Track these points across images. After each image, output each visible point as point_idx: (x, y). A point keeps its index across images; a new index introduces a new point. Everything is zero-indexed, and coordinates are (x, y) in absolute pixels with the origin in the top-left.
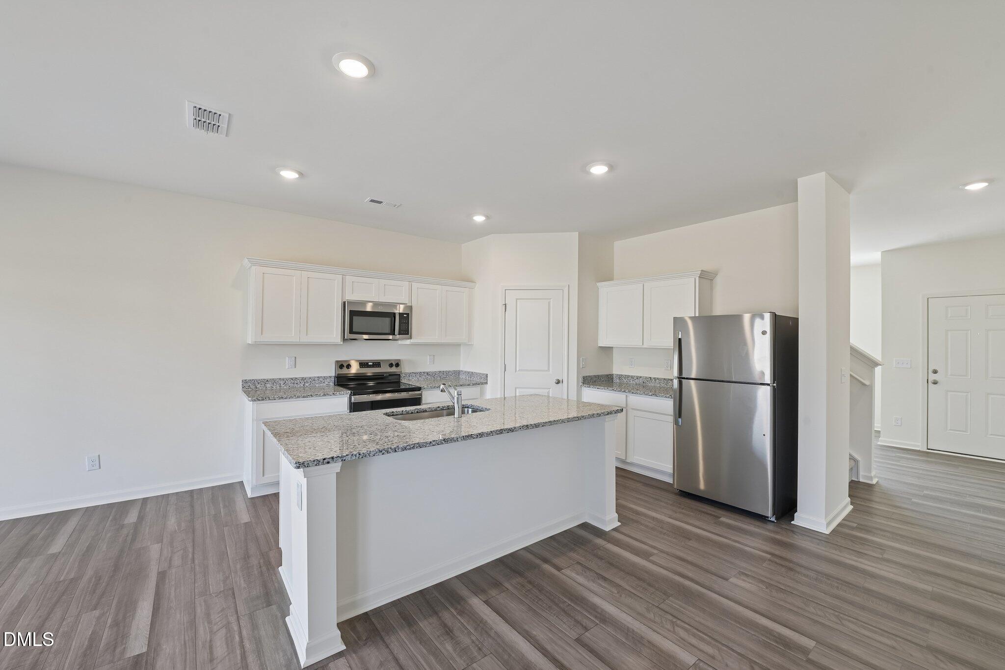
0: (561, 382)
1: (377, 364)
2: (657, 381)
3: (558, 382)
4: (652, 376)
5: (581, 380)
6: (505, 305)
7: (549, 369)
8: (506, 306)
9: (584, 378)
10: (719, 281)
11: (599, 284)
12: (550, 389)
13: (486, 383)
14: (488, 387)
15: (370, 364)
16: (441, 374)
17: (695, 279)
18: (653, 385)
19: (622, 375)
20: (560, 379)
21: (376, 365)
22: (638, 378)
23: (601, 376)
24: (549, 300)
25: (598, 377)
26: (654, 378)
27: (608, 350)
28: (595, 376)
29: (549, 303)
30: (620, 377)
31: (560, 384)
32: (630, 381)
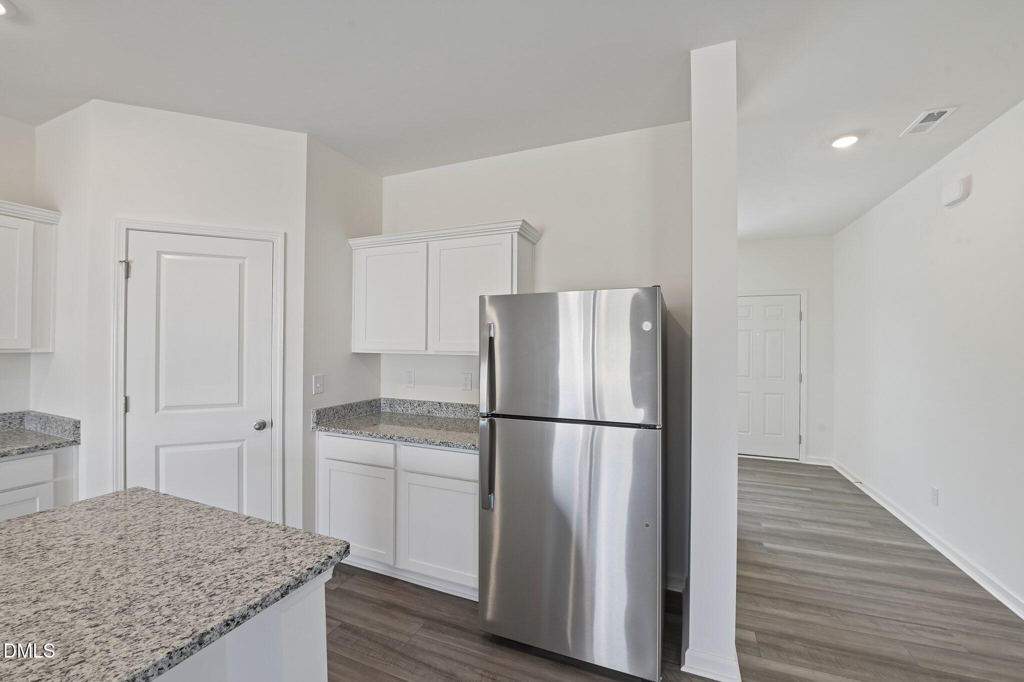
0: (268, 425)
2: (451, 408)
3: (262, 426)
4: (443, 400)
5: (312, 417)
6: (128, 265)
7: (240, 402)
8: (127, 270)
9: (318, 413)
10: (544, 245)
11: (352, 242)
12: (243, 440)
13: (76, 442)
14: (83, 453)
17: (512, 235)
18: (444, 416)
19: (394, 400)
20: (267, 420)
22: (421, 404)
23: (358, 405)
24: (241, 261)
25: (350, 408)
26: (446, 404)
27: (370, 359)
28: (344, 407)
29: (241, 267)
30: (392, 403)
31: (267, 430)
32: (408, 411)
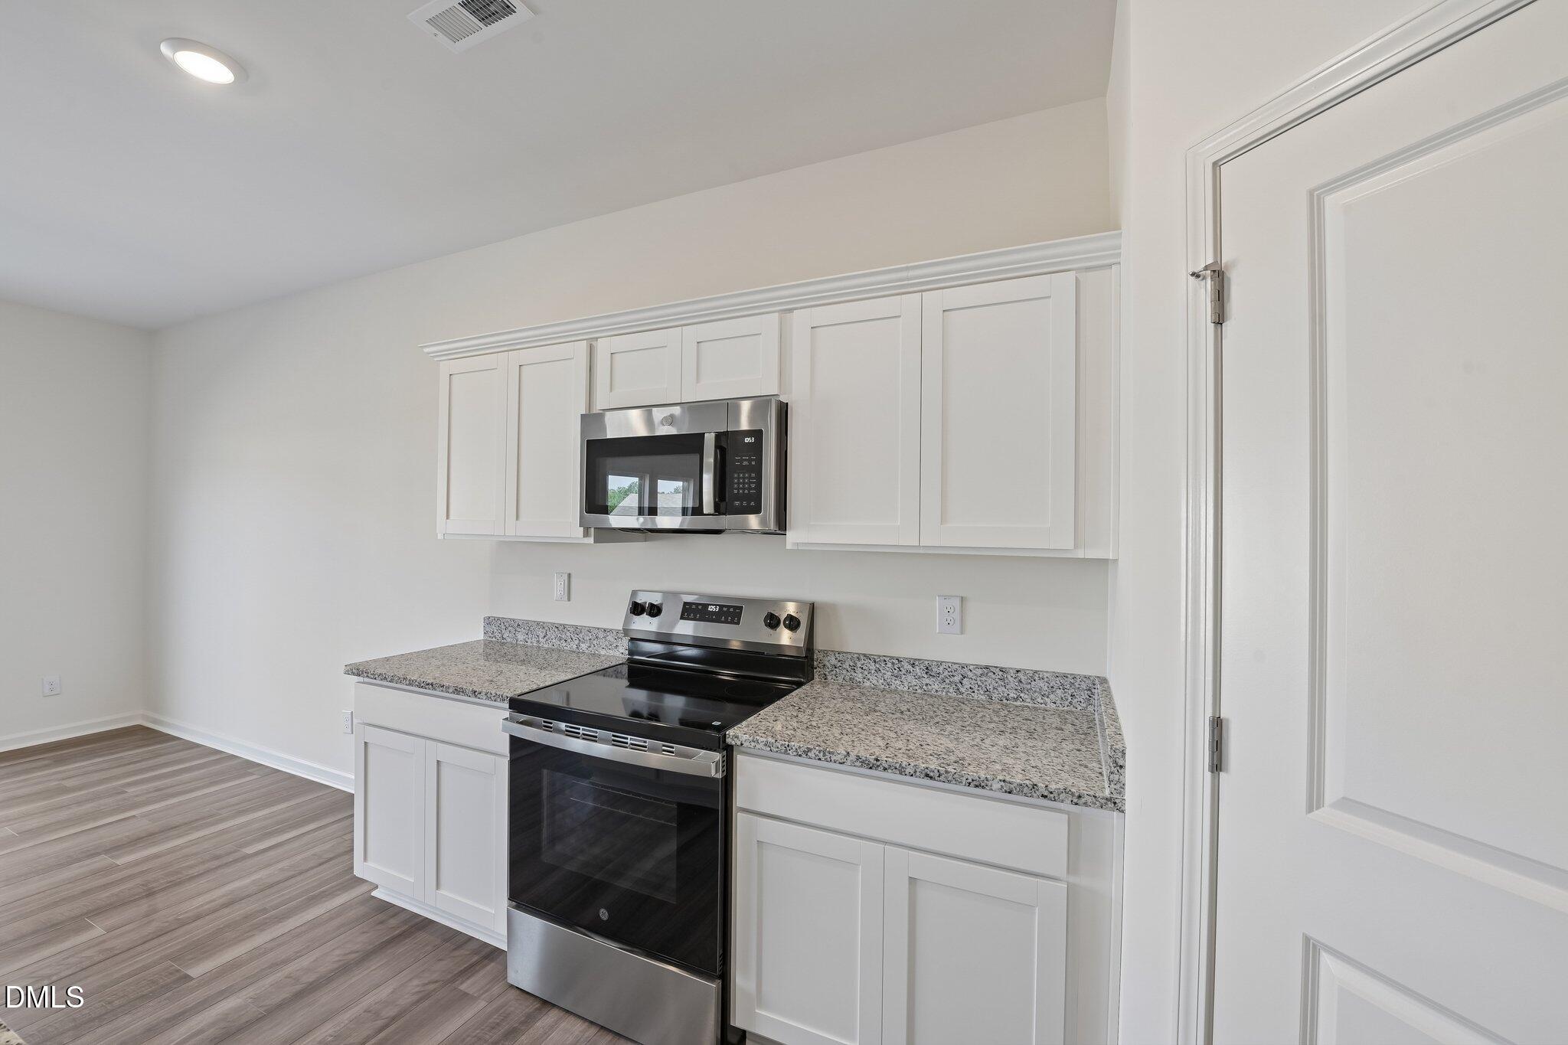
1: (730, 613)
6: (1219, 276)
8: (1220, 297)
13: (1115, 804)
15: (711, 608)
16: (990, 682)
21: (727, 614)
